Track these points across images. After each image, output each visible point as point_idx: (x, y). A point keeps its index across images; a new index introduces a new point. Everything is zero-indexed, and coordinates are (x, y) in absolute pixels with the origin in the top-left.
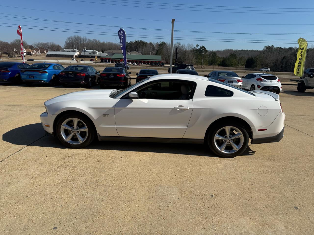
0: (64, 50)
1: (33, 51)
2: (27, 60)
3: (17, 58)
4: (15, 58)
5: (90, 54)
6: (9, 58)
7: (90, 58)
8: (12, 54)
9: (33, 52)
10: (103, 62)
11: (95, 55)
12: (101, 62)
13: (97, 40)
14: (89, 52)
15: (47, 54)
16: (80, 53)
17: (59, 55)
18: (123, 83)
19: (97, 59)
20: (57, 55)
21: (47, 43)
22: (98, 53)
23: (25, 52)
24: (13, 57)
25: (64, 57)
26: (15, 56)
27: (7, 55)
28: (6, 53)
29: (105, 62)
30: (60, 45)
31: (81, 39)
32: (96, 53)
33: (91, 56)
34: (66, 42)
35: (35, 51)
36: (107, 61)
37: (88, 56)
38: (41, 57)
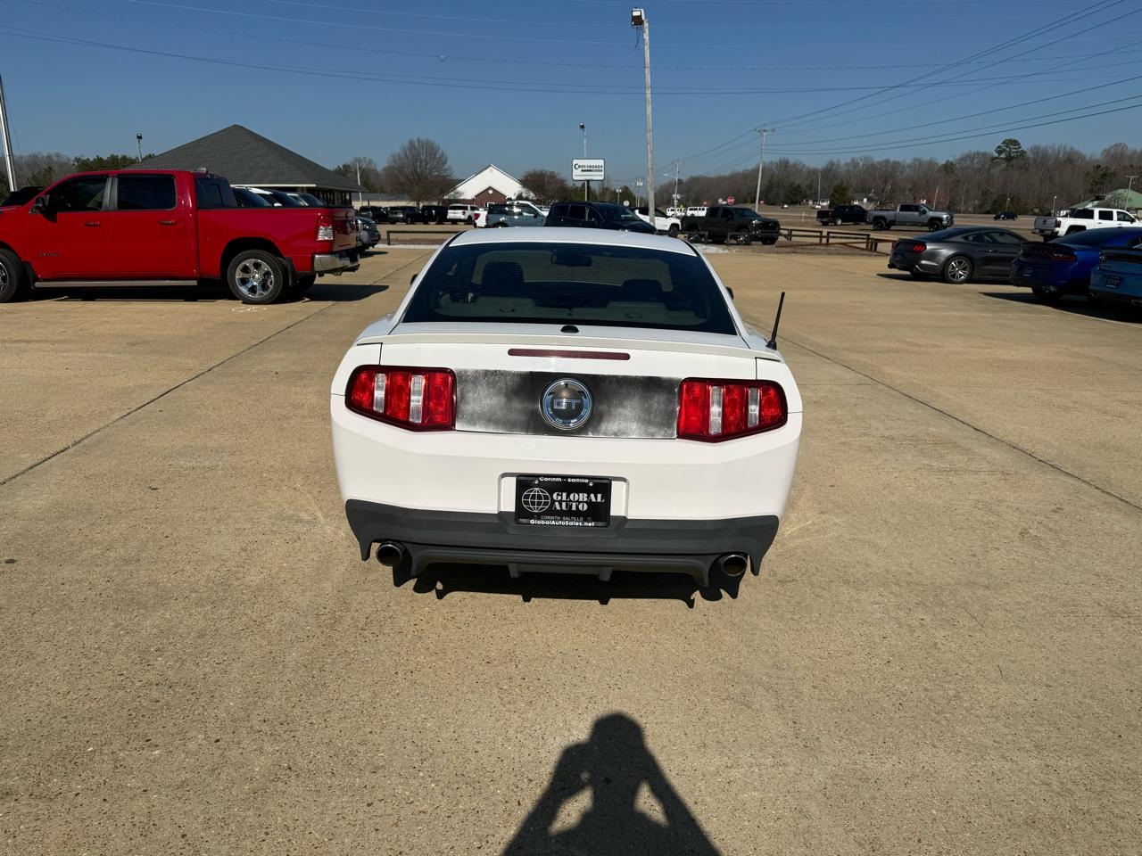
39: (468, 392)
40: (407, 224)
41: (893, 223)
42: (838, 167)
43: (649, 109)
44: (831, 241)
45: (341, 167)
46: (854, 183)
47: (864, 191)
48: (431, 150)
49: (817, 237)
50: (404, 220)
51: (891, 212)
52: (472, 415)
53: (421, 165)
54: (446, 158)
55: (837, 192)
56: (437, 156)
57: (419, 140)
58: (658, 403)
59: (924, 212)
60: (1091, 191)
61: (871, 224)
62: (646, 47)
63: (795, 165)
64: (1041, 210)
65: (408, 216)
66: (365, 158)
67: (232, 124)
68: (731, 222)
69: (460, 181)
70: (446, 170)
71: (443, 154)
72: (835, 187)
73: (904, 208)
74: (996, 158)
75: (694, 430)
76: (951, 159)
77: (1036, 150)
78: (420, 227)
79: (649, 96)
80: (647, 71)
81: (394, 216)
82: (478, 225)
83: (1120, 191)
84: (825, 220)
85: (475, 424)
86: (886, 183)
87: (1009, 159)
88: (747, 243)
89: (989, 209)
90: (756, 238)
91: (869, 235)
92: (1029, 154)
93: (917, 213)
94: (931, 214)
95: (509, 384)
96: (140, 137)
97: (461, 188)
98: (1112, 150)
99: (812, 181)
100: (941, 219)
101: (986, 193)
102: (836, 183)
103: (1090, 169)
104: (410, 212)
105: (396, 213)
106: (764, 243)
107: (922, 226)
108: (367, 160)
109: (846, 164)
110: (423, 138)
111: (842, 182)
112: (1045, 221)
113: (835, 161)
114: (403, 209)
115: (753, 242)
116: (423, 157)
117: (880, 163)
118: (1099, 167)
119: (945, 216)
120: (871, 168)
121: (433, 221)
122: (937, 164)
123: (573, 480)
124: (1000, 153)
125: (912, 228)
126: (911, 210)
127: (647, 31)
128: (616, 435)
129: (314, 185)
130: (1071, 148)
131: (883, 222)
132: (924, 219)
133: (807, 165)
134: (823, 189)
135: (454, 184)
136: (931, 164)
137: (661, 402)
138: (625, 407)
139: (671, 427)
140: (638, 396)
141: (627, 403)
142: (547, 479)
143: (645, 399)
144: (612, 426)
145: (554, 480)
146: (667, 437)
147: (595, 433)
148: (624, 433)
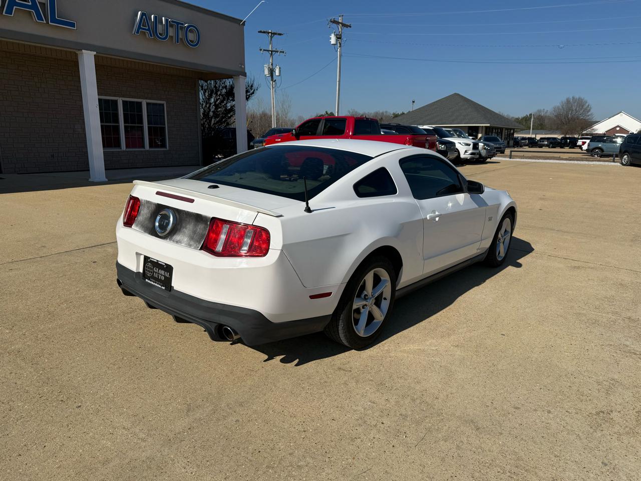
39: (141, 211)
40: (549, 148)
45: (528, 115)
48: (581, 103)
50: (547, 146)
52: (138, 222)
53: (572, 113)
54: (591, 108)
56: (585, 107)
57: (573, 98)
58: (200, 228)
65: (551, 143)
66: (544, 110)
67: (454, 93)
69: (596, 122)
70: (589, 115)
71: (588, 105)
75: (208, 247)
78: (558, 149)
81: (542, 143)
82: (583, 149)
85: (138, 227)
96: (414, 102)
97: (596, 127)
104: (553, 141)
105: (543, 141)
108: (545, 111)
110: (577, 96)
114: (548, 139)
116: (574, 108)
121: (568, 146)
123: (160, 263)
128: (177, 242)
129: (489, 125)
135: (591, 124)
137: (201, 229)
138: (186, 228)
139: (200, 243)
140: (193, 224)
141: (188, 226)
142: (152, 260)
143: (195, 225)
144: (177, 237)
145: (154, 260)
146: (196, 248)
147: (171, 239)
148: (181, 242)
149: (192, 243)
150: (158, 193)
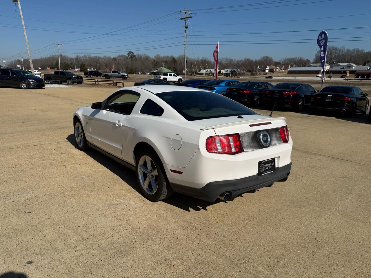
0: (310, 65)
1: (276, 67)
2: (266, 78)
3: (258, 76)
4: (256, 76)
5: (343, 68)
6: (251, 76)
7: (342, 73)
8: (255, 72)
9: (276, 69)
10: (358, 79)
11: (350, 69)
12: (355, 79)
13: (360, 49)
14: (343, 66)
15: (289, 71)
16: (330, 67)
17: (303, 71)
18: (290, 104)
19: (348, 75)
20: (300, 71)
21: (295, 57)
22: (354, 67)
23: (267, 70)
24: (255, 75)
25: (308, 74)
26: (257, 74)
27: (250, 73)
28: (249, 71)
29: (361, 78)
30: (309, 59)
31: (336, 50)
32: (353, 66)
33: (343, 71)
34: (316, 55)
35: (278, 68)
36: (365, 77)
37: (339, 71)
38: (283, 74)
39: (243, 139)
41: (111, 77)
42: (80, 58)
43: (26, 35)
44: (99, 83)
46: (86, 63)
47: (90, 66)
49: (94, 81)
51: (110, 73)
52: (246, 146)
55: (82, 66)
59: (120, 73)
60: (154, 67)
61: (104, 77)
62: (20, 11)
63: (65, 56)
64: (143, 73)
68: (64, 77)
72: (81, 64)
73: (113, 72)
74: (128, 57)
76: (115, 57)
77: (138, 55)
79: (25, 29)
80: (22, 20)
83: (161, 68)
84: (87, 75)
85: (248, 149)
86: (97, 64)
87: (131, 57)
88: (72, 84)
89: (129, 72)
90: (75, 82)
91: (113, 81)
92: (137, 56)
93: (118, 74)
94: (122, 74)
95: (252, 135)
98: (157, 56)
99: (72, 62)
100: (125, 76)
101: (127, 68)
102: (81, 63)
103: (153, 61)
106: (78, 84)
107: (120, 77)
109: (83, 57)
111: (82, 63)
112: (157, 77)
113: (79, 56)
115: (74, 84)
117: (94, 57)
118: (155, 61)
119: (126, 75)
120: (91, 59)
122: (111, 58)
123: (269, 160)
124: (129, 55)
125: (117, 78)
126: (116, 73)
127: (20, 4)
130: (147, 55)
131: (108, 76)
132: (120, 75)
133: (69, 57)
134: (76, 65)
136: (109, 58)
137: (278, 134)
138: (273, 137)
139: (281, 141)
140: (274, 134)
141: (273, 136)
142: (264, 161)
143: (276, 134)
144: (273, 143)
145: (266, 161)
146: (282, 143)
147: (271, 145)
148: (276, 144)
149: (279, 142)
150: (251, 126)
